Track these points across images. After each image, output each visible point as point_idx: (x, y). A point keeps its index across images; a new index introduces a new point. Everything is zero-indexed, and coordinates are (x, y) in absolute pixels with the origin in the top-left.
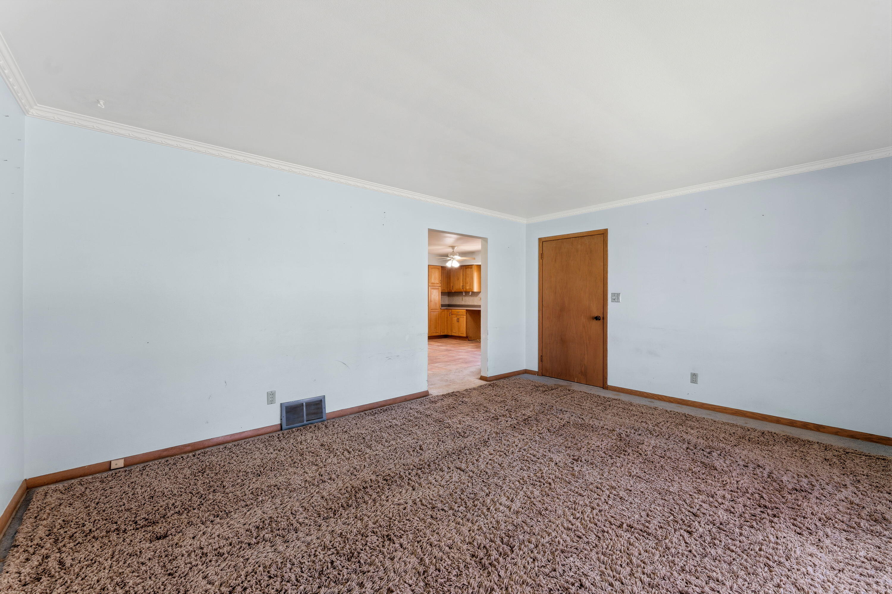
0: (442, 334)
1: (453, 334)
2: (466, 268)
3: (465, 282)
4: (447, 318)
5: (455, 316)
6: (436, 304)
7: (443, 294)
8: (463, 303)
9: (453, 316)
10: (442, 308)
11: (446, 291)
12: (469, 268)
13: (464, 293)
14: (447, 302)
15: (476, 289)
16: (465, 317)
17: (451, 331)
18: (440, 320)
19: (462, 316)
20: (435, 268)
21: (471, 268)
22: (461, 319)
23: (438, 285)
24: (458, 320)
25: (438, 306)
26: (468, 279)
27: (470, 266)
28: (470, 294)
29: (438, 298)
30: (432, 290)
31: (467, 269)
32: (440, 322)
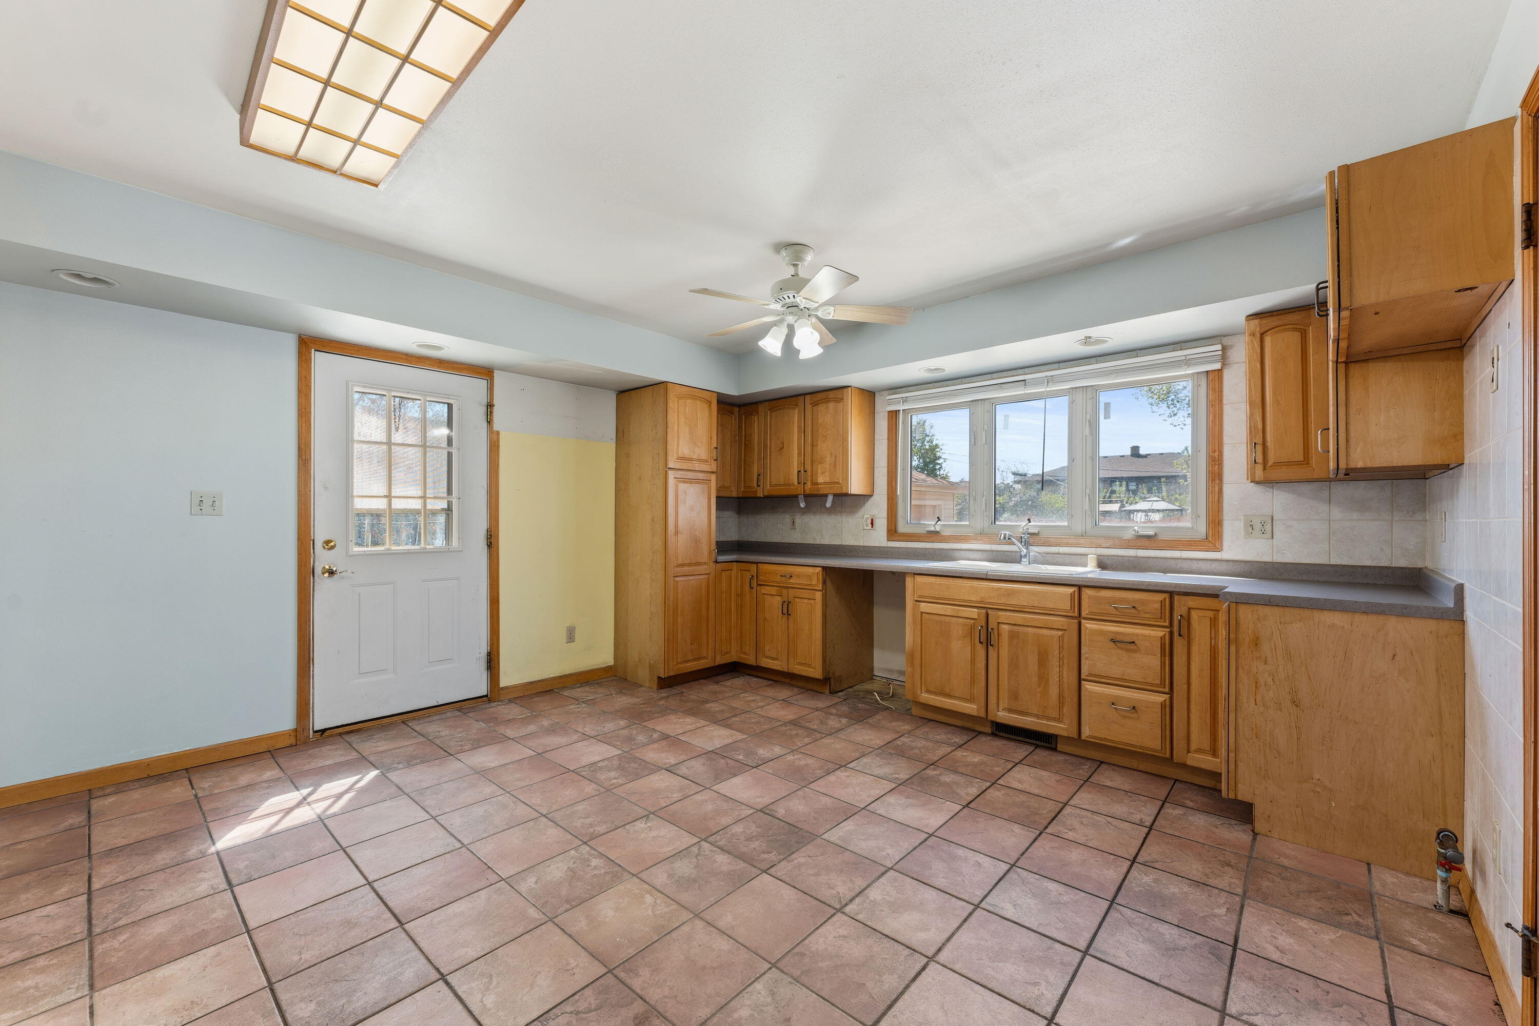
0: (720, 660)
1: (766, 663)
2: (815, 404)
3: (810, 458)
4: (740, 595)
5: (773, 591)
6: (696, 541)
7: (723, 502)
8: (795, 537)
9: (765, 590)
10: (721, 558)
11: (734, 494)
12: (827, 400)
13: (801, 498)
14: (732, 535)
15: (856, 486)
16: (819, 596)
17: (758, 648)
18: (712, 603)
19: (805, 594)
20: (694, 398)
21: (840, 400)
22: (801, 608)
23: (705, 467)
24: (787, 610)
25: (706, 550)
26: (824, 448)
27: (832, 395)
28: (828, 504)
29: (704, 516)
30: (682, 486)
31: (822, 408)
32: (712, 611)
